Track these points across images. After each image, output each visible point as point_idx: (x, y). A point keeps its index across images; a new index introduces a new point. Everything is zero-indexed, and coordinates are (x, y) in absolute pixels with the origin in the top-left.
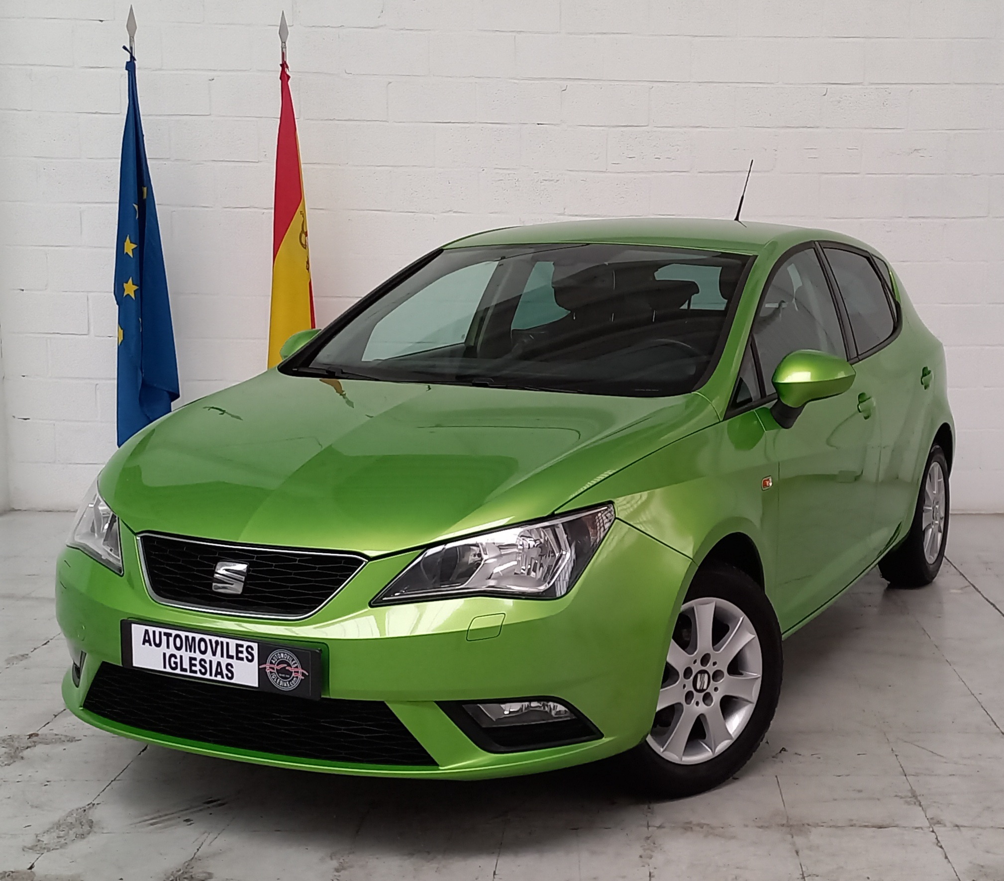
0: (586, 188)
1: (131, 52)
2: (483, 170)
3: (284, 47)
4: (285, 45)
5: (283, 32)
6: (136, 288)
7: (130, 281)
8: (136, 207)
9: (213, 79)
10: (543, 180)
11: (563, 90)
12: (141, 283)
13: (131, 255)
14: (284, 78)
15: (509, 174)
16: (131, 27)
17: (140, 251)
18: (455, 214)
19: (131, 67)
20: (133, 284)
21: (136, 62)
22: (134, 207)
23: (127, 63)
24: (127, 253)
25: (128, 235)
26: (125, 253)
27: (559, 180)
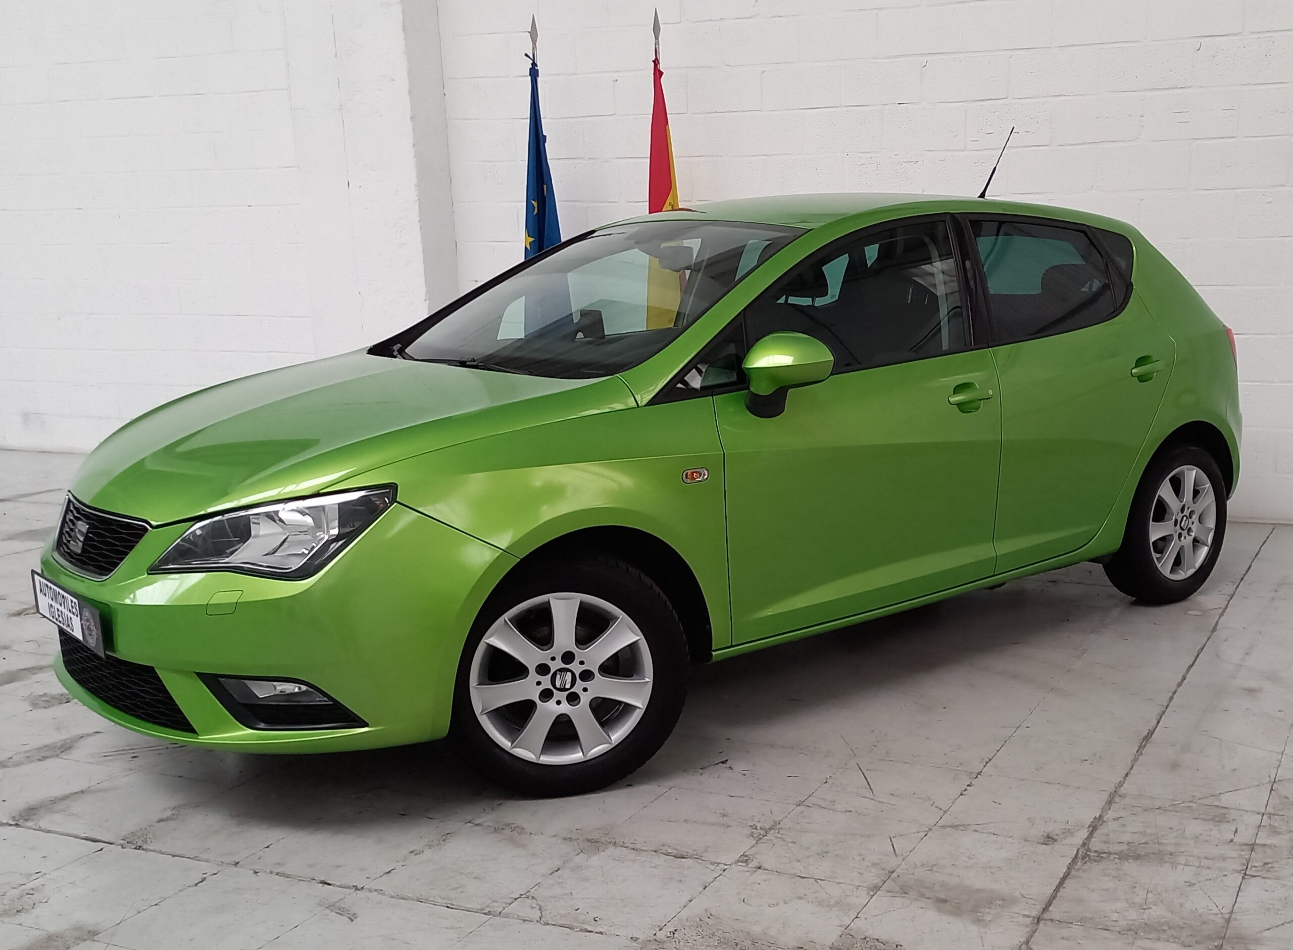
1: (532, 59)
4: (659, 42)
5: (656, 28)
9: (617, 81)
10: (903, 162)
11: (923, 67)
14: (658, 74)
15: (871, 157)
16: (534, 34)
19: (534, 73)
27: (917, 162)
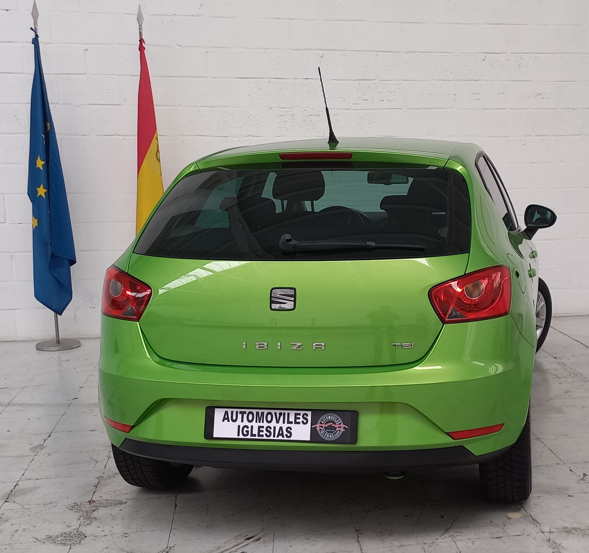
0: (338, 120)
1: (35, 31)
2: (271, 109)
3: (140, 29)
4: (142, 27)
5: (140, 19)
6: (45, 191)
7: (42, 186)
8: (43, 136)
9: (87, 50)
10: (310, 115)
11: (321, 57)
12: (48, 187)
13: (41, 168)
14: (142, 49)
15: (288, 111)
16: (35, 14)
17: (47, 165)
18: (253, 138)
19: (35, 41)
20: (44, 188)
21: (38, 38)
22: (43, 137)
23: (33, 39)
24: (38, 168)
25: (39, 155)
26: (37, 167)
27: (320, 115)
